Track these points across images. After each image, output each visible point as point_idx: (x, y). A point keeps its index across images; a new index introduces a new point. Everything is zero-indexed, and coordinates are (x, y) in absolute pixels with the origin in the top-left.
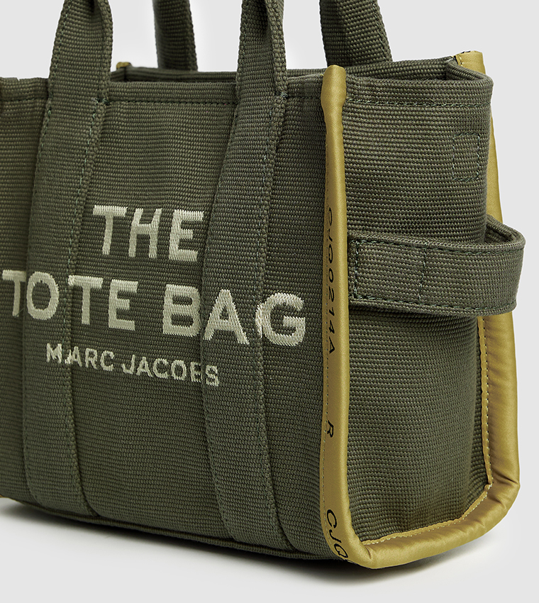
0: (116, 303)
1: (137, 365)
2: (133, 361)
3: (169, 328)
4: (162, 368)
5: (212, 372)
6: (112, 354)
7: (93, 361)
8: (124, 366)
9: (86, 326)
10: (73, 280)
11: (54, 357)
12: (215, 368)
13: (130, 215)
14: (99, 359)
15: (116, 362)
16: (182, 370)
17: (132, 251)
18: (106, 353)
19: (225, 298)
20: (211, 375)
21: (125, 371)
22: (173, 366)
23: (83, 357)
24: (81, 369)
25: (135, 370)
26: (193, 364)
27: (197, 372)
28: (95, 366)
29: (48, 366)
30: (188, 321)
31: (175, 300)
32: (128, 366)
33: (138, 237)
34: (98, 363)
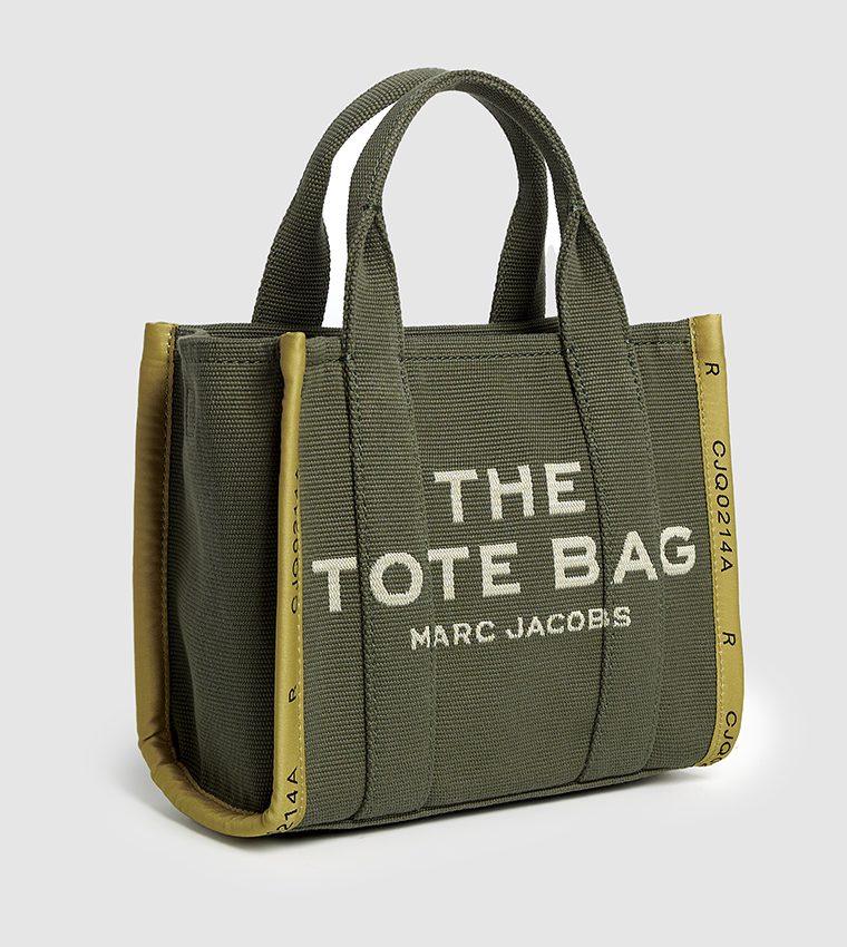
0: (489, 569)
1: (526, 628)
2: (521, 624)
3: (562, 582)
4: (556, 624)
5: (622, 613)
6: (490, 623)
7: (465, 636)
8: (509, 632)
9: (450, 601)
10: (433, 555)
11: (422, 642)
12: (627, 609)
13: (484, 478)
14: (473, 632)
15: (499, 631)
16: (580, 621)
17: (497, 512)
18: (482, 624)
19: (633, 540)
20: (622, 616)
21: (511, 636)
22: (570, 618)
23: (450, 635)
24: (447, 649)
25: (525, 633)
26: (591, 611)
27: (596, 618)
28: (468, 641)
29: (414, 653)
30: (583, 571)
31: (567, 553)
32: (515, 631)
33: (503, 497)
34: (473, 636)
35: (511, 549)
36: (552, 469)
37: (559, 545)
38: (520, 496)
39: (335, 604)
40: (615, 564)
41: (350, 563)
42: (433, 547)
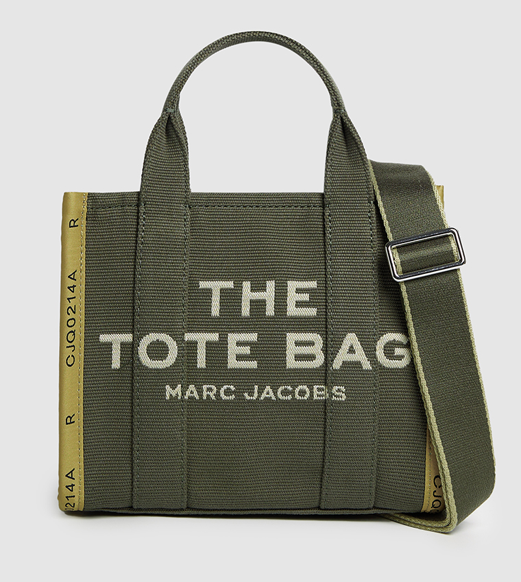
0: (233, 350)
1: (260, 393)
2: (256, 390)
3: (291, 363)
4: (285, 393)
5: (339, 390)
6: (232, 387)
7: (211, 394)
8: (246, 395)
9: (202, 369)
10: (188, 337)
11: (174, 395)
12: (343, 389)
13: (239, 287)
14: (218, 392)
15: (238, 393)
16: (305, 393)
17: (246, 311)
18: (225, 387)
19: (351, 339)
20: (339, 393)
21: (248, 398)
22: (297, 390)
23: (200, 392)
24: (197, 401)
25: (259, 396)
26: (316, 387)
27: (319, 393)
28: (213, 398)
29: (167, 402)
30: (311, 357)
31: (298, 344)
32: (251, 394)
33: (251, 301)
34: (217, 395)
35: (253, 337)
36: (292, 285)
37: (291, 338)
38: (264, 301)
39: (116, 363)
40: (334, 354)
41: (128, 338)
42: (189, 331)
